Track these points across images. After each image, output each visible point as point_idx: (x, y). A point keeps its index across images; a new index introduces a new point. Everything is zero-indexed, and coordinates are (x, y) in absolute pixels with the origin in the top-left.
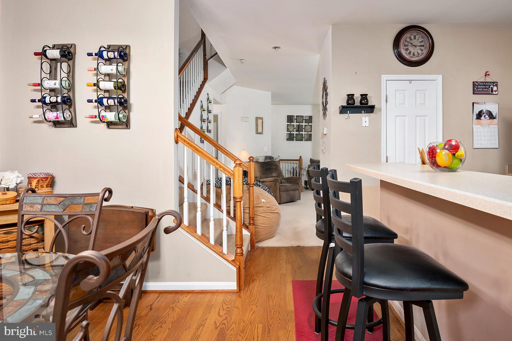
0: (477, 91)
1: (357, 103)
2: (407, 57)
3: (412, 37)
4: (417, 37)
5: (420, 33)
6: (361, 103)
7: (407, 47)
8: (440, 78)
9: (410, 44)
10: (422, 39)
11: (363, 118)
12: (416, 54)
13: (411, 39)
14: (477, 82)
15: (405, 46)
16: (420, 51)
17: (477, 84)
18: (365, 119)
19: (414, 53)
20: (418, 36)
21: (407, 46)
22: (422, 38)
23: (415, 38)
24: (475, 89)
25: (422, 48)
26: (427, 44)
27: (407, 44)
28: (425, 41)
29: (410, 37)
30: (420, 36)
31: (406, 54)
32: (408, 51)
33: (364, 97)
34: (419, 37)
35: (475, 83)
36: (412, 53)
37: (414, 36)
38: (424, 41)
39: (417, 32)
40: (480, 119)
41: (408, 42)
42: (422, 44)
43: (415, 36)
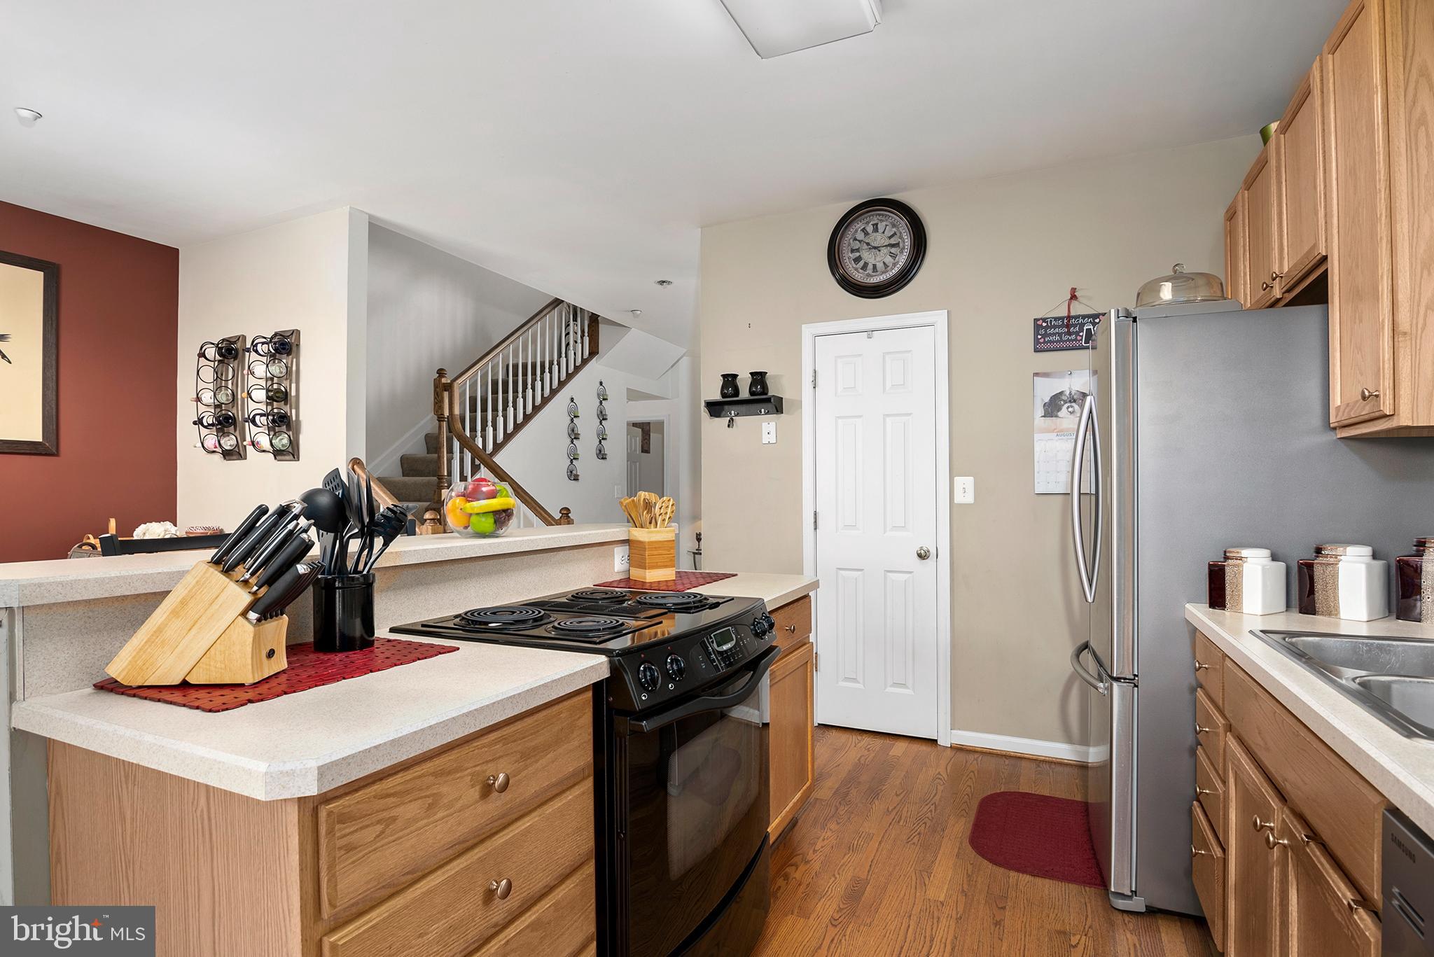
0: (1044, 342)
1: (744, 394)
2: (859, 276)
3: (870, 229)
4: (881, 227)
5: (886, 215)
6: (752, 393)
7: (857, 254)
8: (940, 317)
9: (865, 246)
10: (894, 229)
11: (765, 425)
12: (880, 266)
13: (866, 234)
14: (1044, 320)
15: (853, 251)
16: (889, 260)
17: (1044, 324)
18: (766, 427)
19: (875, 266)
20: (884, 223)
21: (858, 250)
22: (894, 226)
23: (876, 229)
24: (1039, 337)
25: (893, 250)
26: (906, 240)
27: (856, 245)
28: (901, 233)
29: (864, 230)
30: (888, 223)
31: (856, 269)
32: (861, 263)
33: (759, 378)
34: (886, 225)
35: (1039, 323)
36: (870, 267)
37: (873, 225)
38: (898, 234)
39: (879, 215)
40: (1057, 416)
41: (860, 241)
42: (893, 241)
43: (877, 224)
